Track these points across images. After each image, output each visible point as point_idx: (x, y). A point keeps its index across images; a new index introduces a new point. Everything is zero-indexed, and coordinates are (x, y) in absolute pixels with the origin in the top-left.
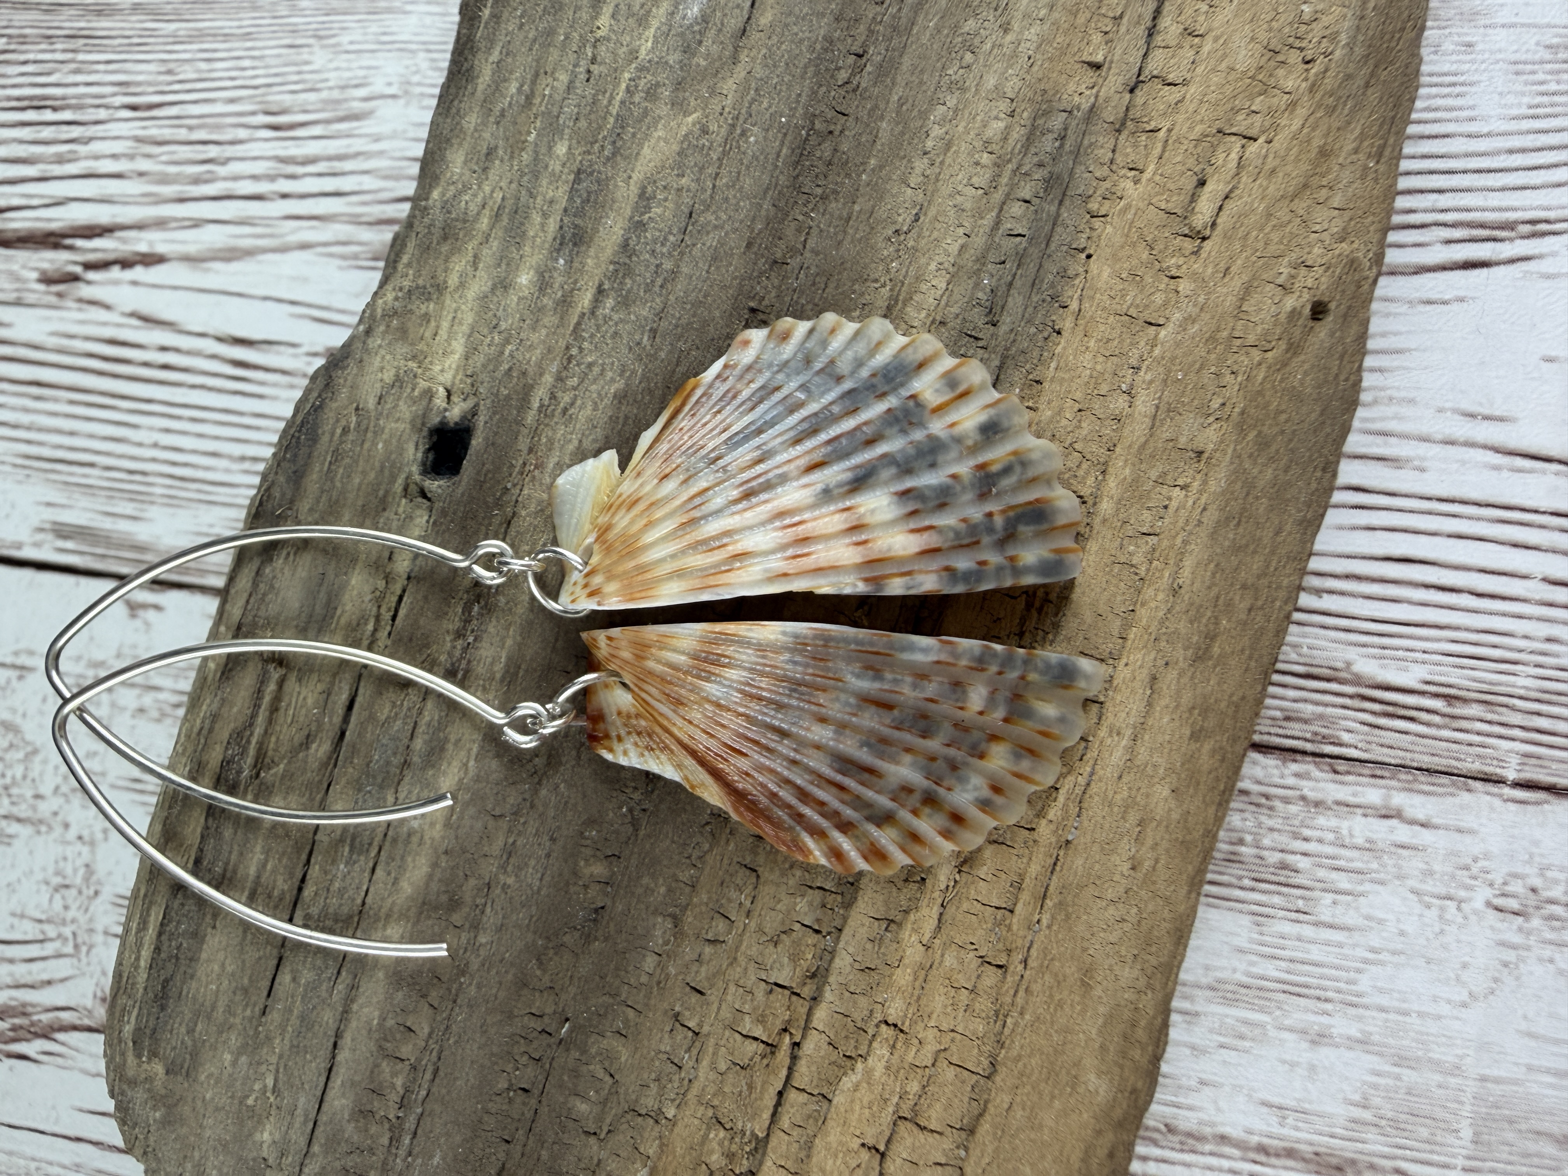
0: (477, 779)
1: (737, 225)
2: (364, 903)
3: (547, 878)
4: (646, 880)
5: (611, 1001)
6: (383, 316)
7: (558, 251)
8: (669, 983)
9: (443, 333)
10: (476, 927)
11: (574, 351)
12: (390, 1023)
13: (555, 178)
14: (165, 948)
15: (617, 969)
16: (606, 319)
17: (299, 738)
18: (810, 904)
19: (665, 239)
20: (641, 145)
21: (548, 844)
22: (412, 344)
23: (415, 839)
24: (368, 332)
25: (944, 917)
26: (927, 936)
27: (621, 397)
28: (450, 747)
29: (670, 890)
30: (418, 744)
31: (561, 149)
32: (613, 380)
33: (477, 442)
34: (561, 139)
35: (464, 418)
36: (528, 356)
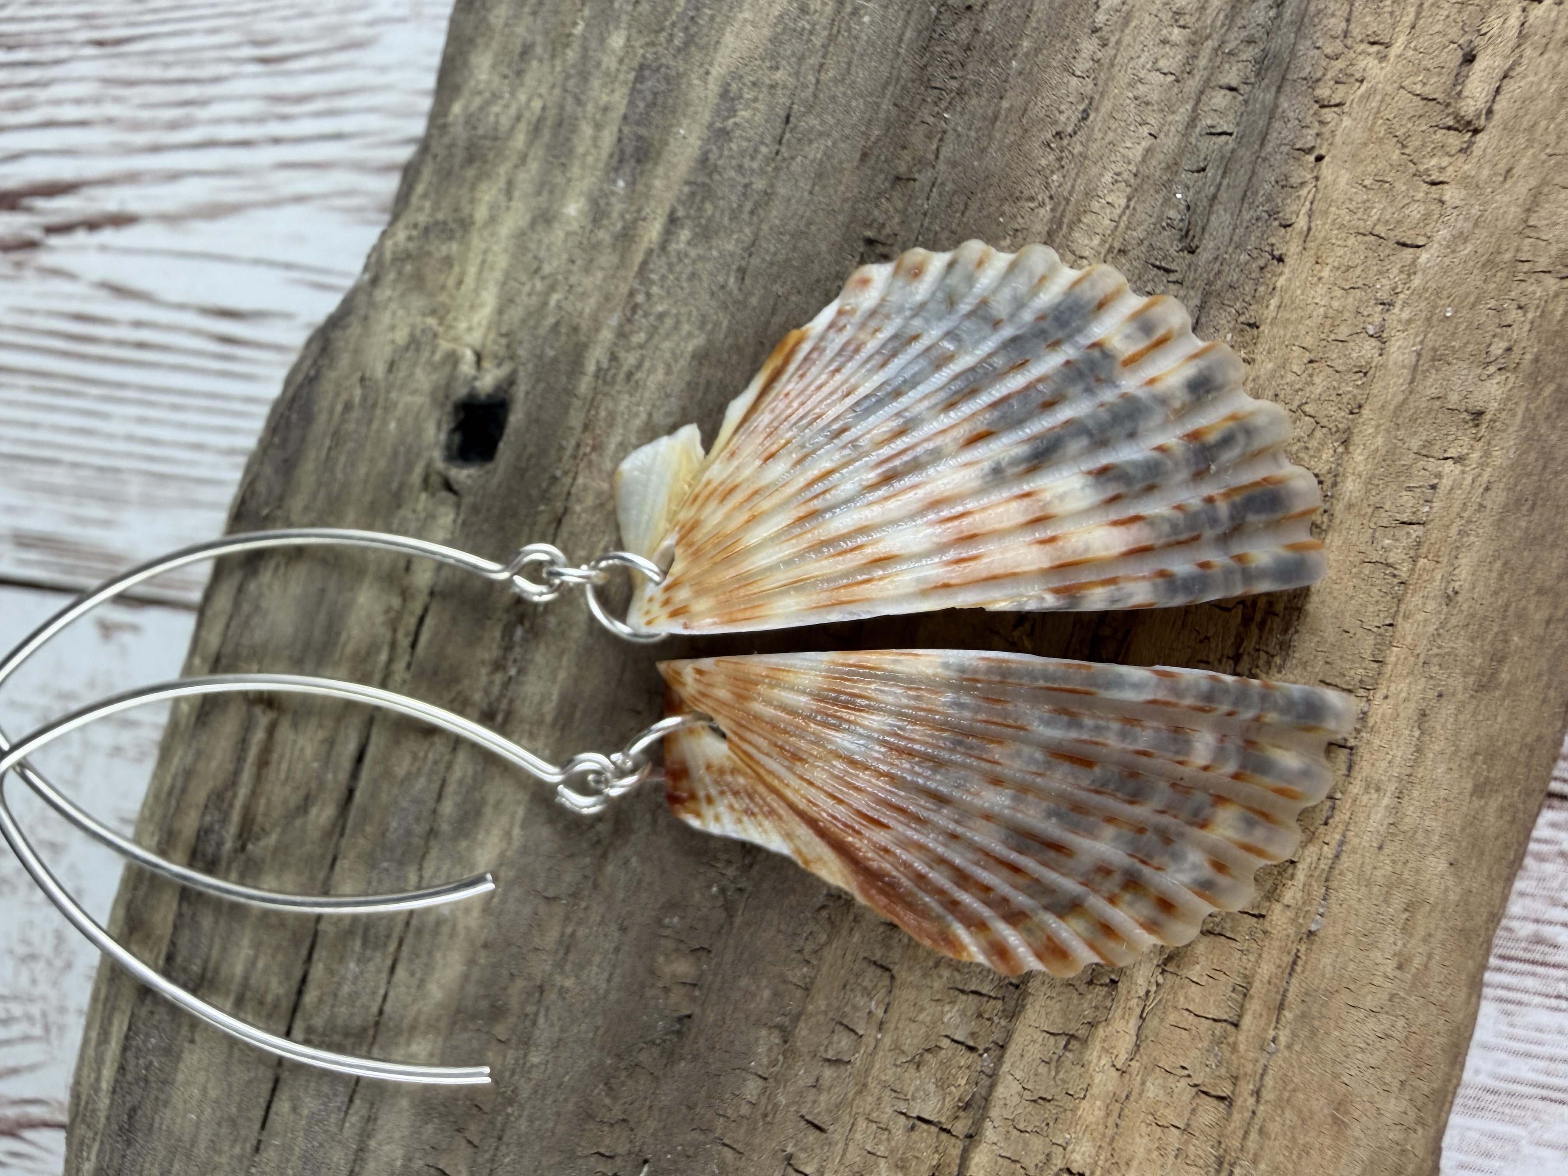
0: (524, 851)
1: (847, 131)
2: (381, 1012)
3: (617, 979)
4: (744, 982)
5: (702, 1138)
6: (394, 260)
7: (617, 170)
8: (779, 1116)
9: (470, 281)
10: (526, 1042)
11: (640, 298)
12: (418, 1164)
13: (611, 78)
14: (131, 1067)
15: (709, 1096)
16: (681, 256)
17: (294, 800)
18: (963, 1013)
19: (756, 151)
20: (721, 31)
21: (616, 934)
22: (431, 295)
23: (445, 929)
24: (375, 281)
25: (1145, 1032)
26: (1123, 1057)
27: (701, 357)
28: (488, 810)
29: (776, 994)
30: (448, 807)
31: (617, 41)
32: (690, 335)
33: (516, 418)
34: (617, 28)
35: (498, 388)
36: (579, 306)
